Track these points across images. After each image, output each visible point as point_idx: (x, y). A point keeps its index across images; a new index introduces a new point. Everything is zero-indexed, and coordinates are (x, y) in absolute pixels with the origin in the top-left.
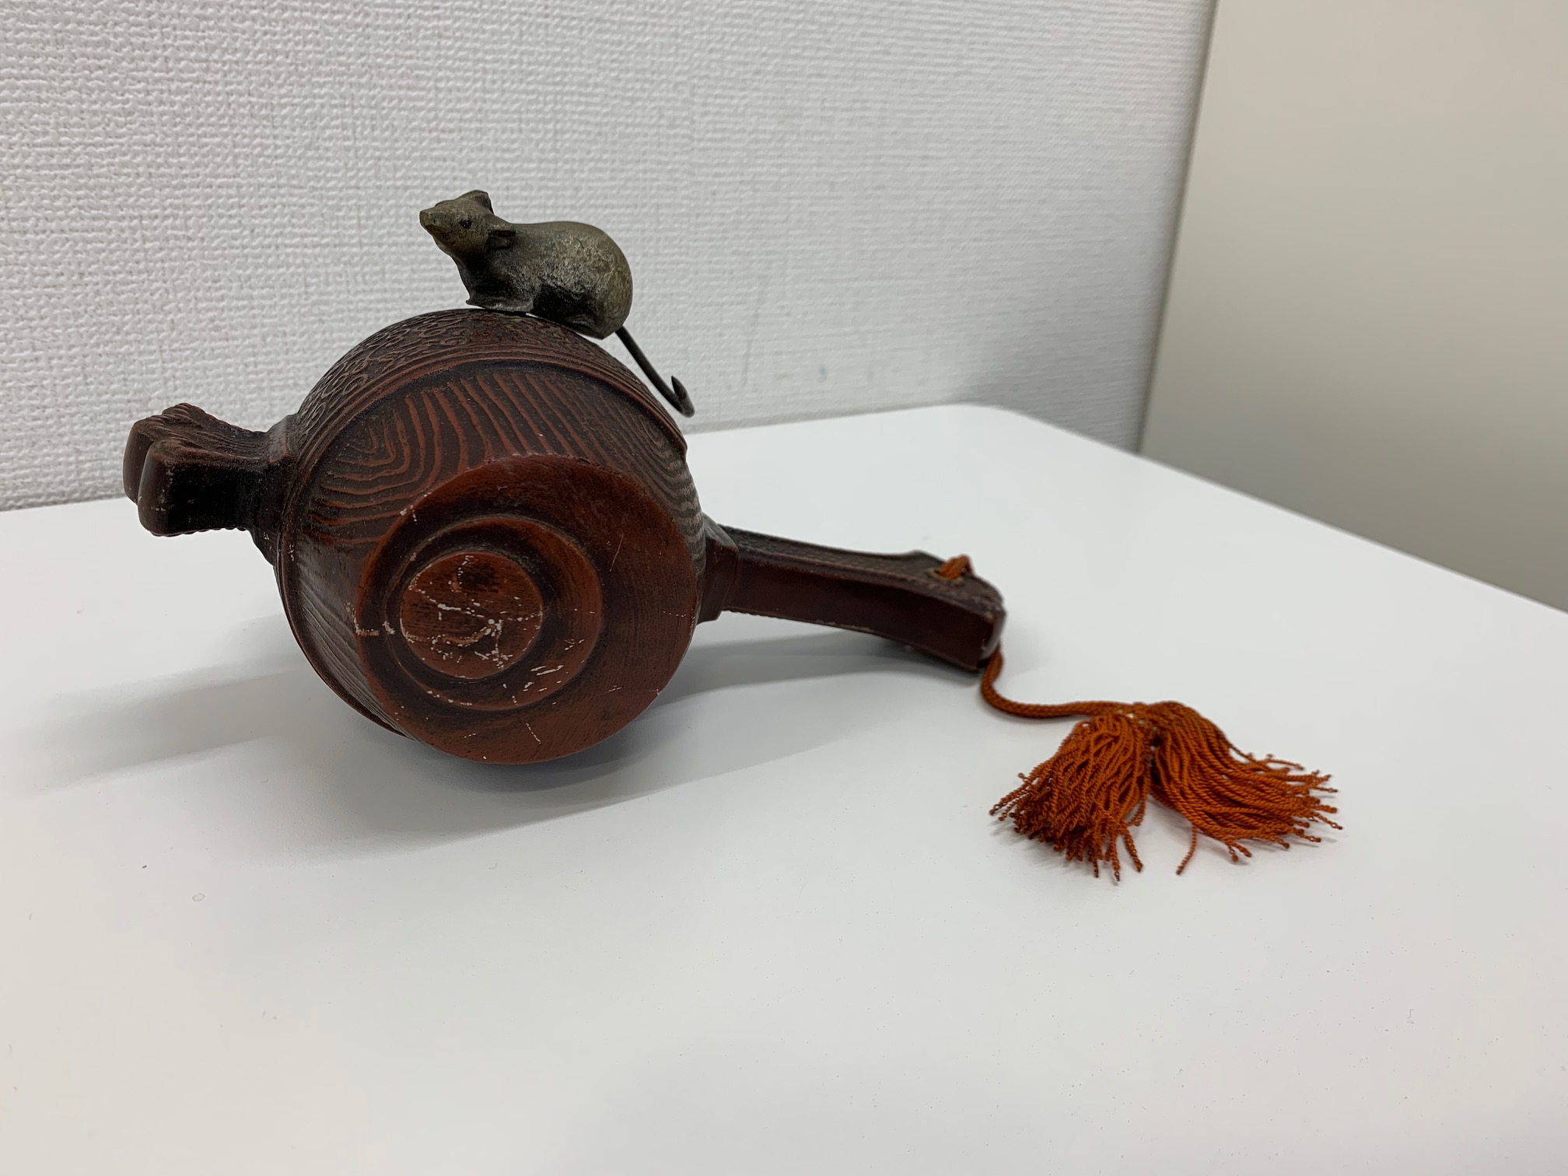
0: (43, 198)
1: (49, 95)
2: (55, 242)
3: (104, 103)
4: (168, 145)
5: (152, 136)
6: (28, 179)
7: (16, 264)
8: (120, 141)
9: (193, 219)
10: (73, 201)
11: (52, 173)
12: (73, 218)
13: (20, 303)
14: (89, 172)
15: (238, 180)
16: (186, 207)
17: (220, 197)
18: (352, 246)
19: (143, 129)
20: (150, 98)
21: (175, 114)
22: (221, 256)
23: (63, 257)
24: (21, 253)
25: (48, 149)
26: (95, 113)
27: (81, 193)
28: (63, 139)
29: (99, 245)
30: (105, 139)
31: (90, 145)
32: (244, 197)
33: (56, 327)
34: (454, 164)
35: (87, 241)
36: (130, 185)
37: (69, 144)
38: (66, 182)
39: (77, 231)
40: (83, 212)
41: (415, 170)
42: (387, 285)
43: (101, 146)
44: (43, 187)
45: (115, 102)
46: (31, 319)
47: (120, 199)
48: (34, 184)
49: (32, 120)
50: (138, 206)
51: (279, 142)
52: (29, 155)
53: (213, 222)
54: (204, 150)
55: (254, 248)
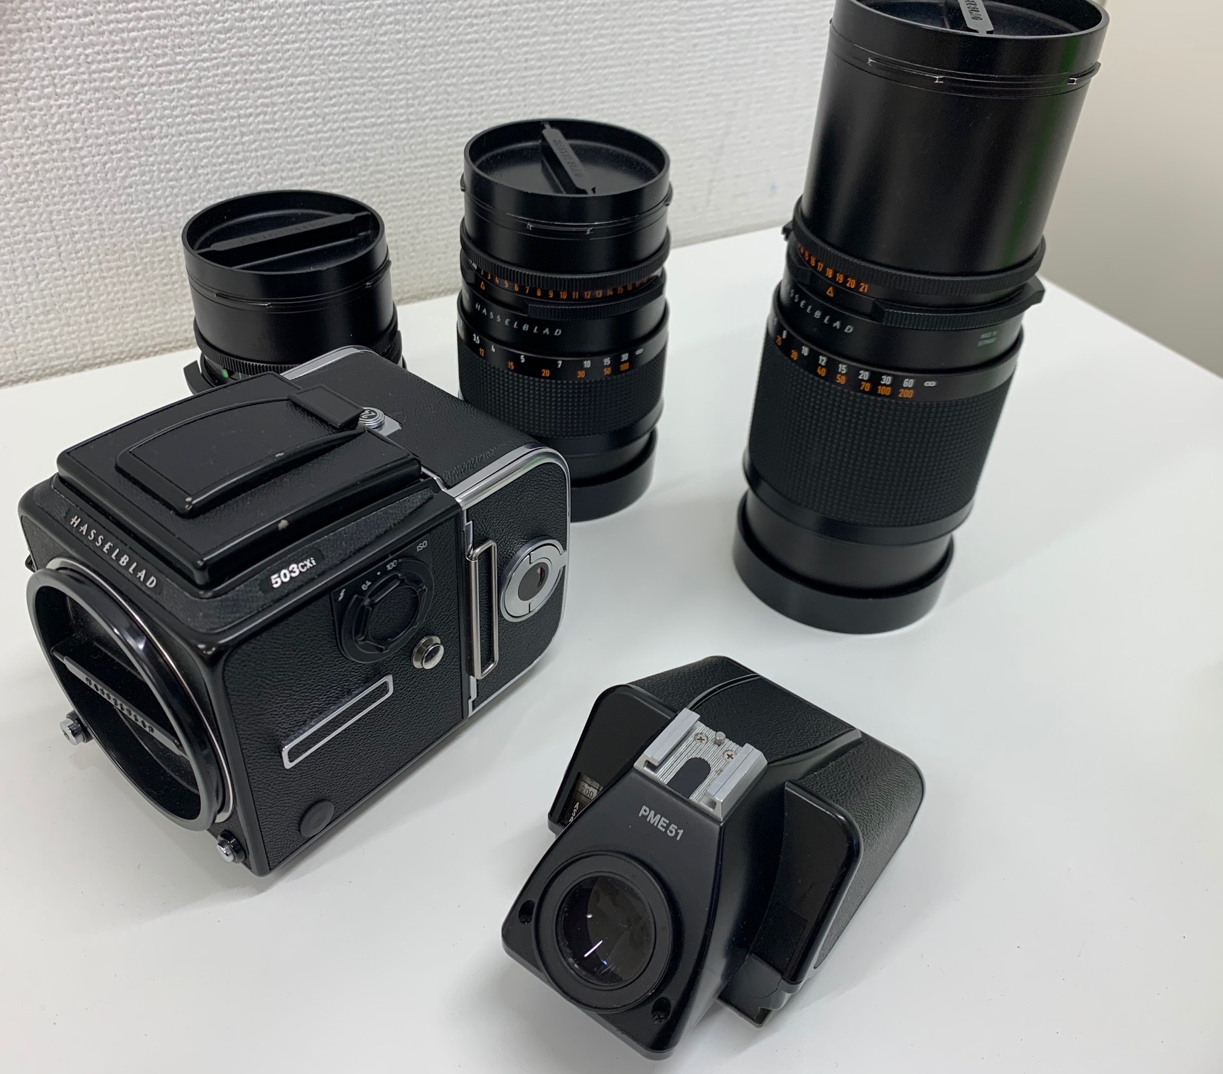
0: (165, 108)
1: (167, 22)
2: (175, 144)
3: (209, 23)
4: (259, 54)
5: (246, 48)
6: (153, 94)
7: (146, 165)
8: (222, 55)
9: (279, 114)
10: (187, 109)
11: (171, 88)
12: (189, 123)
13: (150, 196)
14: (199, 84)
15: (313, 77)
16: (274, 104)
17: (299, 93)
18: (402, 122)
19: (239, 43)
20: (244, 15)
21: (265, 27)
22: (300, 142)
23: (182, 155)
24: (151, 156)
25: (168, 68)
26: (202, 33)
27: (194, 101)
28: (178, 58)
29: (209, 143)
30: (210, 55)
31: (199, 61)
32: (317, 91)
33: (178, 212)
34: (484, 45)
35: (199, 141)
36: (230, 91)
37: (183, 62)
38: (182, 94)
39: (191, 133)
40: (195, 117)
41: (453, 53)
42: (428, 153)
43: (207, 60)
44: (164, 100)
45: (218, 22)
46: (160, 207)
47: (223, 104)
48: (159, 98)
49: (154, 45)
50: (236, 109)
51: (344, 42)
52: (153, 74)
53: (294, 114)
54: (286, 56)
55: (326, 132)
